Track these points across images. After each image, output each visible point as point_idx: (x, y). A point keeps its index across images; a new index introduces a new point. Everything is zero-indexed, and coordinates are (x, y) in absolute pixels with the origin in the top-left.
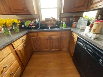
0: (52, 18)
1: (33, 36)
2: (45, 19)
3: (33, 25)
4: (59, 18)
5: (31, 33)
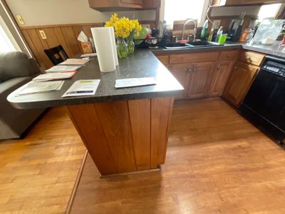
2: (173, 23)
4: (207, 21)
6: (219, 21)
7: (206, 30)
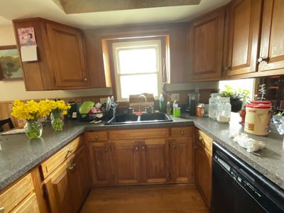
0: (146, 94)
1: (97, 141)
2: (128, 97)
3: (99, 111)
4: (161, 95)
5: (91, 131)
6: (178, 95)
7: (163, 103)
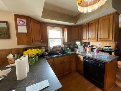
3: (46, 52)
6: (67, 45)
7: (64, 48)
